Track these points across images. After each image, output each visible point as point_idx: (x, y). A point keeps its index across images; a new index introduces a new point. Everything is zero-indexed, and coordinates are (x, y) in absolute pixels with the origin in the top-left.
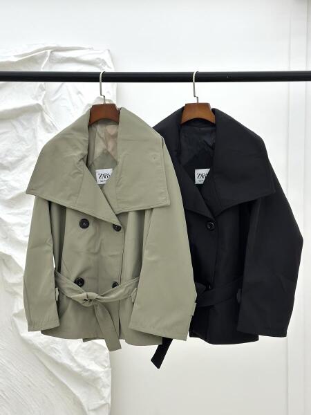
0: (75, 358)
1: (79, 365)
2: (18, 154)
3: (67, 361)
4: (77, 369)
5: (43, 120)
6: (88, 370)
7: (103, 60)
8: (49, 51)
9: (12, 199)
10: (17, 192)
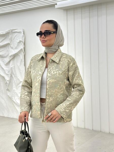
0: (16, 100)
1: (17, 102)
2: (7, 54)
3: (15, 101)
4: (16, 103)
5: (11, 46)
6: (18, 103)
7: (21, 32)
8: (11, 31)
9: (6, 64)
10: (6, 63)
